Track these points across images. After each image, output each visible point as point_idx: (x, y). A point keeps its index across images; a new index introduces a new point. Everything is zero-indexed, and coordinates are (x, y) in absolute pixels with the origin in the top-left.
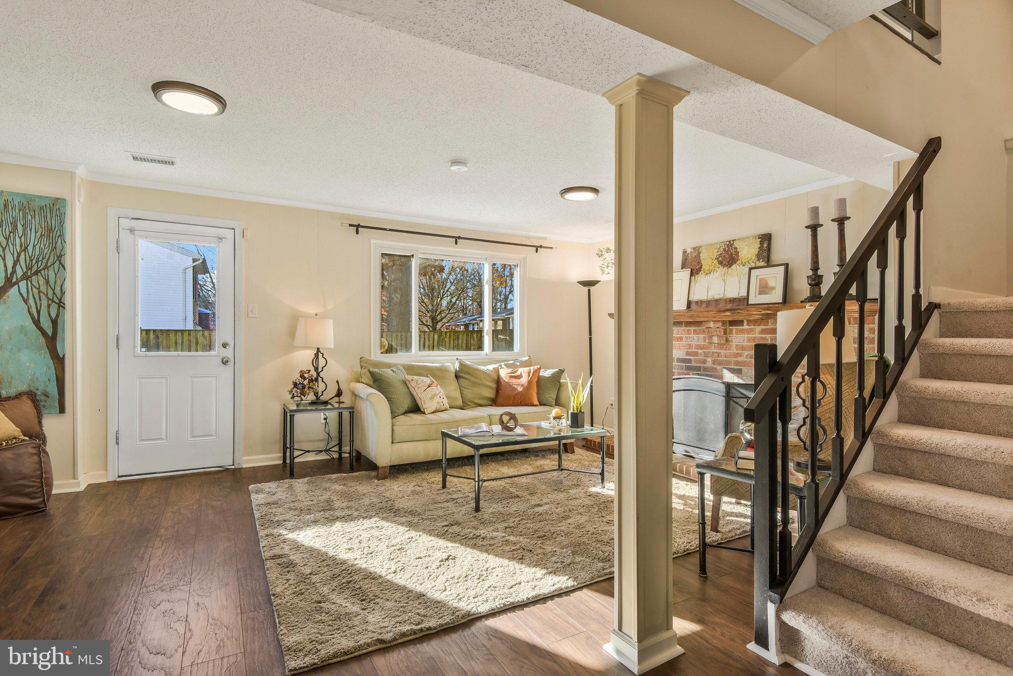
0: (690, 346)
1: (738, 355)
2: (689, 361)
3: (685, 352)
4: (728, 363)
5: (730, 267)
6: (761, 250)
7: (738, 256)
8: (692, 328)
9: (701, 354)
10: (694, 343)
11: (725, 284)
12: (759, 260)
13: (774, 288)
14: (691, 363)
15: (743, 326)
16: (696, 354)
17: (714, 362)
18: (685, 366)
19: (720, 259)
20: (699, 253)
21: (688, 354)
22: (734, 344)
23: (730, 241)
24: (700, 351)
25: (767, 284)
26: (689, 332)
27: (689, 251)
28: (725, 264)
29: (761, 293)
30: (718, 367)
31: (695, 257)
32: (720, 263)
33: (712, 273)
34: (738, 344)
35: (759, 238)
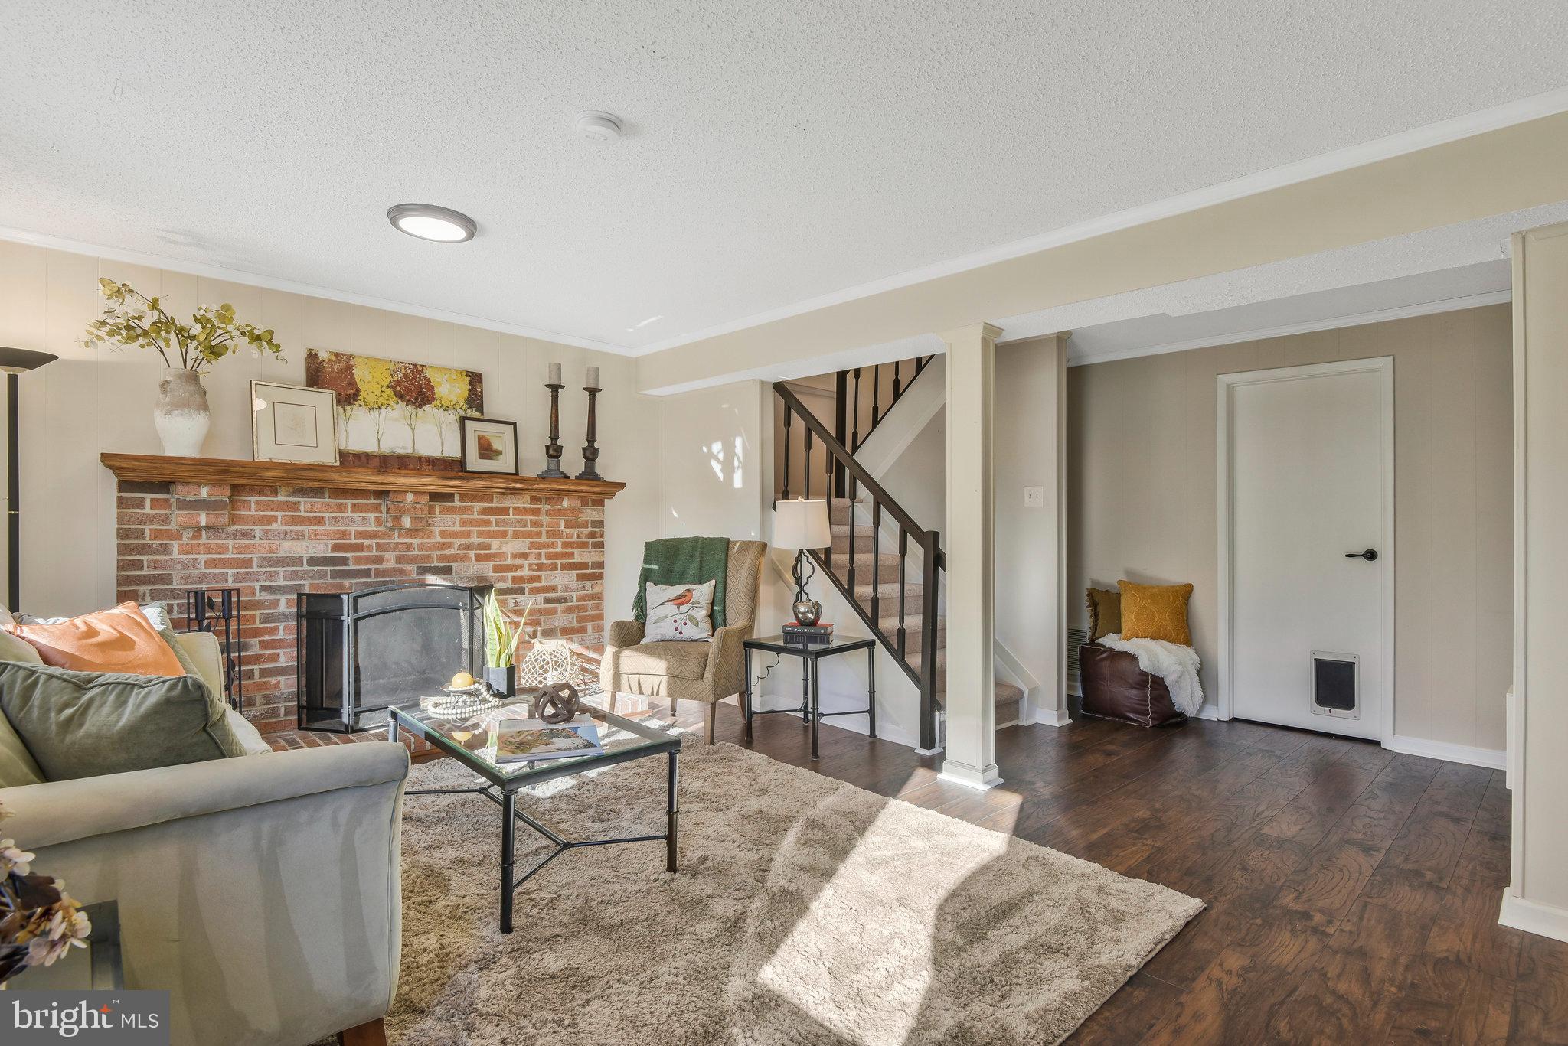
0: (344, 534)
1: (444, 546)
2: (344, 561)
3: (330, 546)
4: (428, 559)
5: (420, 406)
6: (473, 394)
7: (434, 394)
8: (349, 502)
9: (370, 548)
10: (352, 529)
11: (413, 432)
12: (470, 408)
13: (500, 453)
14: (348, 565)
15: (454, 502)
16: (360, 548)
17: (399, 560)
18: (331, 571)
19: (398, 389)
20: (350, 368)
21: (336, 548)
22: (437, 529)
23: (415, 365)
24: (367, 542)
25: (489, 445)
26: (341, 508)
27: (323, 355)
28: (408, 400)
29: (482, 456)
30: (408, 567)
31: (340, 372)
32: (400, 396)
33: (383, 409)
34: (444, 529)
35: (466, 375)
